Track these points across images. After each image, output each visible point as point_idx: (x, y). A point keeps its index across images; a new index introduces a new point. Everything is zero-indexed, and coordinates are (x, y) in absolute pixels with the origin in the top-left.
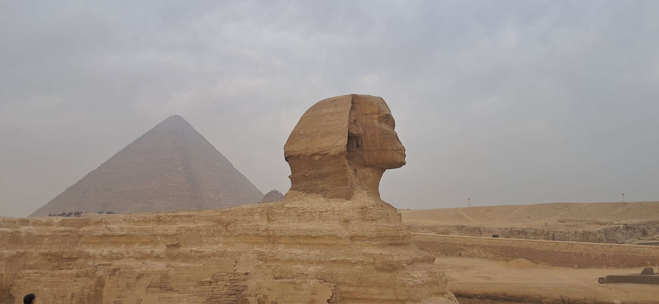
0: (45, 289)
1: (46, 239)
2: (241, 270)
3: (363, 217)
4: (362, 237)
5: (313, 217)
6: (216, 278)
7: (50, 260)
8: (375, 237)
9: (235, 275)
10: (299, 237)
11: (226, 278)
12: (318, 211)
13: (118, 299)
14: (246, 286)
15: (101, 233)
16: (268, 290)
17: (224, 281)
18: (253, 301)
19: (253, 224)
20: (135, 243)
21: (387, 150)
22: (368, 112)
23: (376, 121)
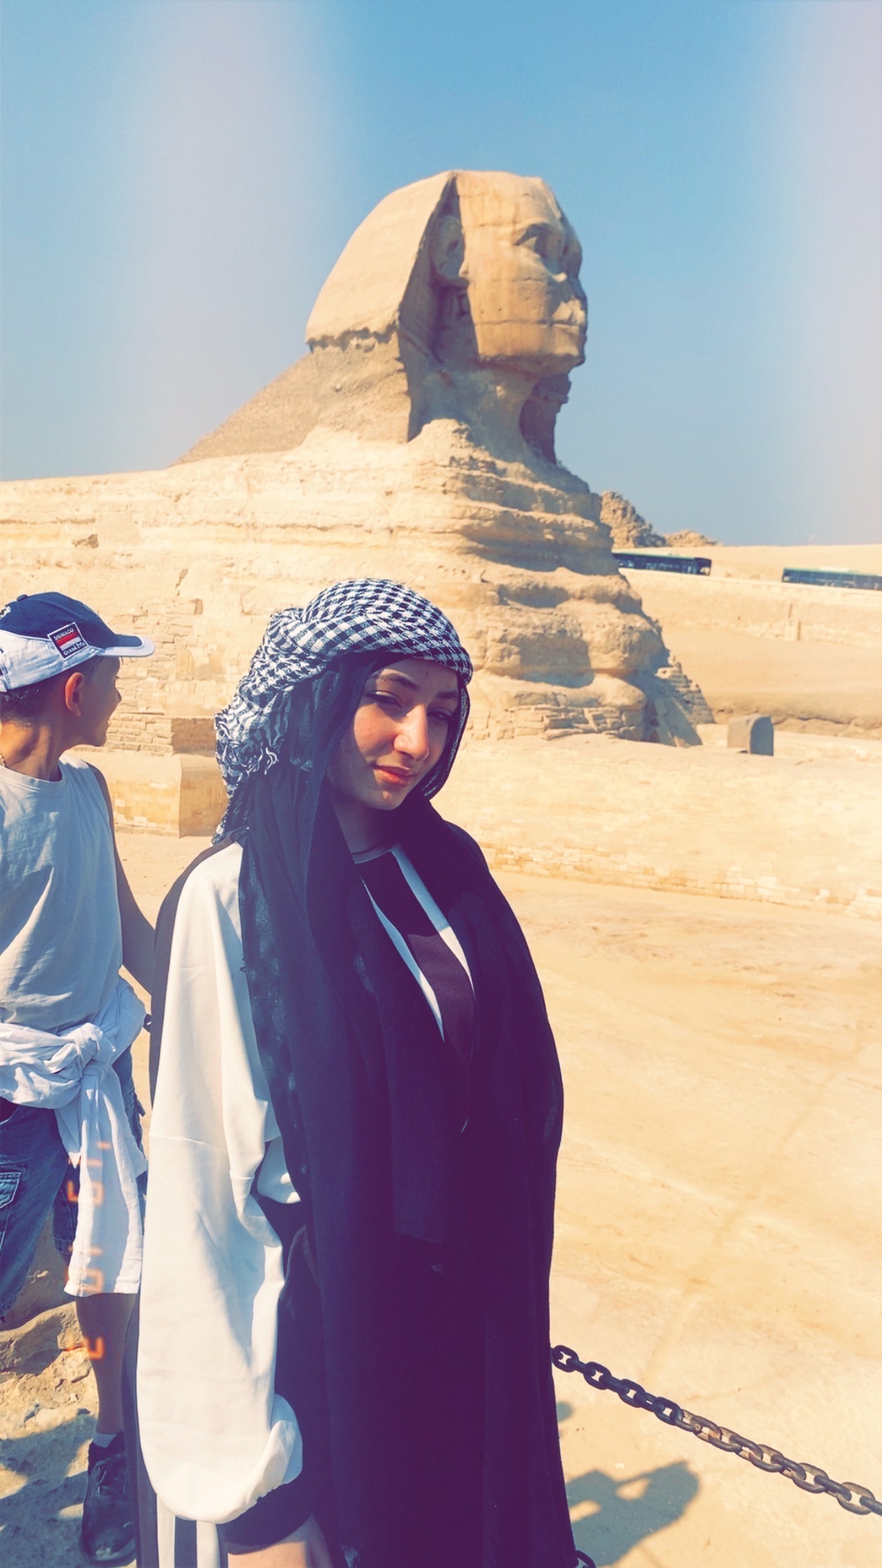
2: (189, 591)
3: (423, 484)
4: (415, 529)
5: (328, 483)
6: (145, 609)
8: (441, 530)
9: (176, 604)
10: (293, 526)
12: (339, 470)
14: (190, 627)
16: (228, 635)
17: (155, 614)
18: (200, 656)
19: (221, 498)
20: (28, 536)
21: (522, 321)
22: (488, 217)
23: (506, 244)
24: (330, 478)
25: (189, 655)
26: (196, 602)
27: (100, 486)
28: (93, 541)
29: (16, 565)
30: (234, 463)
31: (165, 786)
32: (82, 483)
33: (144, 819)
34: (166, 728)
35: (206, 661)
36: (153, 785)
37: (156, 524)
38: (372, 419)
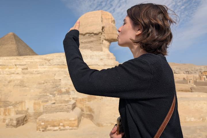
6: (46, 81)
9: (55, 80)
11: (51, 81)
14: (60, 84)
17: (49, 82)
19: (61, 60)
20: (6, 68)
22: (107, 18)
23: (110, 22)
25: (61, 90)
26: (60, 80)
27: (26, 58)
28: (27, 69)
33: (68, 127)
35: (65, 91)
36: (70, 119)
38: (94, 47)
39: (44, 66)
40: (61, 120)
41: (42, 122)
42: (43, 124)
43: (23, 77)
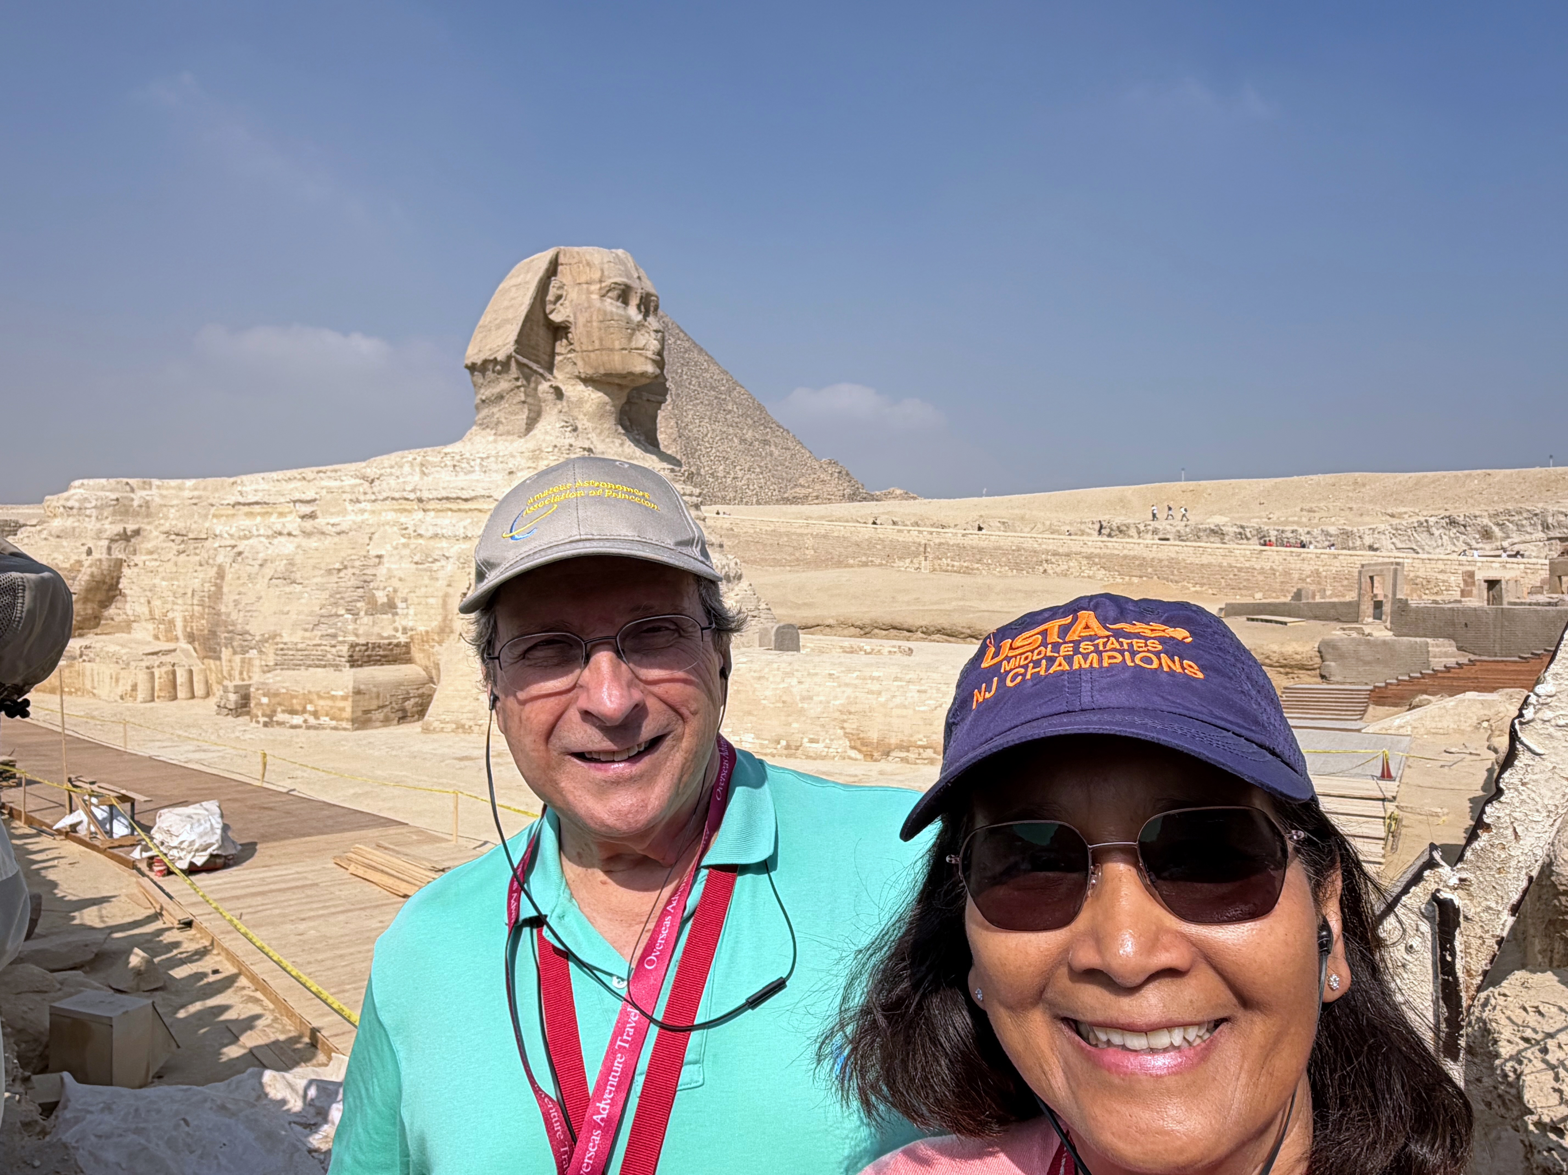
0: (164, 583)
1: (173, 510)
2: (374, 550)
5: (472, 467)
6: (346, 563)
7: (173, 541)
9: (367, 558)
10: (447, 498)
11: (357, 563)
12: (479, 458)
13: (237, 597)
14: (375, 575)
15: (232, 500)
16: (400, 580)
17: (353, 567)
18: (381, 597)
19: (401, 480)
20: (271, 514)
21: (612, 350)
22: (583, 279)
23: (595, 297)
24: (472, 463)
25: (374, 595)
26: (379, 557)
27: (321, 475)
28: (315, 516)
29: (259, 536)
30: (410, 455)
31: (341, 693)
32: (309, 472)
33: (327, 719)
34: (344, 650)
35: (385, 600)
36: (333, 693)
37: (358, 501)
38: (504, 420)
39: (362, 505)
40: (309, 692)
41: (264, 695)
42: (265, 700)
43: (298, 547)
